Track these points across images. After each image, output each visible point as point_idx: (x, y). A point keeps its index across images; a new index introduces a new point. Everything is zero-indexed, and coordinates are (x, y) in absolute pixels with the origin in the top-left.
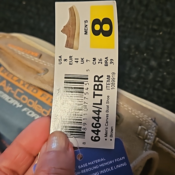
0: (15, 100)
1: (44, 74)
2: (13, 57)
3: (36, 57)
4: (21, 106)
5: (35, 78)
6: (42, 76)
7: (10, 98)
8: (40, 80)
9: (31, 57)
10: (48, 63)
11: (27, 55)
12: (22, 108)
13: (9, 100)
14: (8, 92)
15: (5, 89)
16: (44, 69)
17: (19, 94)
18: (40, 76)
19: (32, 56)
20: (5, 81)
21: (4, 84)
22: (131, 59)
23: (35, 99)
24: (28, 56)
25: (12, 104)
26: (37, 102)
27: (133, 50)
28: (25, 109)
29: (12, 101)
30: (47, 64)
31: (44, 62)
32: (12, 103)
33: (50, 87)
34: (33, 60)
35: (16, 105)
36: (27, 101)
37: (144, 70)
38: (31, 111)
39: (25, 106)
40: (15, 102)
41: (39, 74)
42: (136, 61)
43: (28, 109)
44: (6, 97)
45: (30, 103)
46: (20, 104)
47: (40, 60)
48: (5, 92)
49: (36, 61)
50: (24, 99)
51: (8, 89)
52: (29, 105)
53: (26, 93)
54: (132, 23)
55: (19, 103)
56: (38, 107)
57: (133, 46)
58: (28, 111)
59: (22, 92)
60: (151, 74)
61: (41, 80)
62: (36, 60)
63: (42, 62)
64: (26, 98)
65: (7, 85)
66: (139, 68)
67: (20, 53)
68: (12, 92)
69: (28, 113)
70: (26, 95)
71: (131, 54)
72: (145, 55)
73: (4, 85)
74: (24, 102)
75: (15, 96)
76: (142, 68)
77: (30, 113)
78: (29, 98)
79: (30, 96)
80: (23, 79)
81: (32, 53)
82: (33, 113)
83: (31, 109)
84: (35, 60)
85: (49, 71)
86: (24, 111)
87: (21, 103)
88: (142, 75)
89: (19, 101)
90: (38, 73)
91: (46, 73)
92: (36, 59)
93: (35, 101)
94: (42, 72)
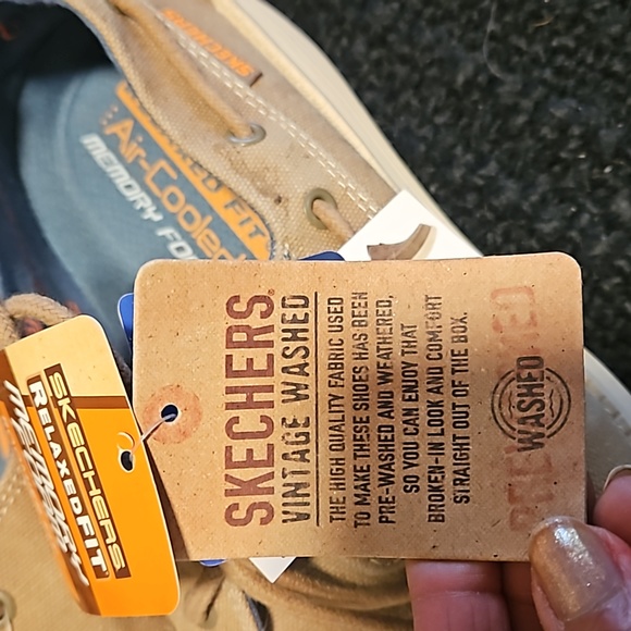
0: (143, 195)
1: (249, 144)
2: (169, 60)
3: (241, 78)
4: (158, 218)
5: (217, 148)
6: (239, 149)
7: (132, 182)
8: (230, 160)
9: (226, 73)
10: (273, 111)
11: (216, 64)
12: (160, 224)
13: (129, 187)
14: (130, 160)
15: (123, 150)
16: (254, 127)
17: (163, 180)
18: (234, 145)
19: (230, 69)
20: (129, 124)
21: (124, 130)
22: (557, 168)
23: (206, 209)
24: (216, 69)
25: (134, 201)
26: (209, 219)
27: (573, 145)
28: (167, 232)
29: (136, 195)
30: (268, 113)
31: (260, 101)
32: (132, 199)
33: (253, 191)
34: (229, 85)
35: (142, 210)
36: (180, 208)
37: (585, 218)
38: (183, 244)
39: (170, 220)
40: (142, 199)
41: (234, 140)
42: (570, 183)
43: (177, 236)
44: (121, 177)
45: (189, 218)
46: (156, 211)
47: (250, 93)
48: (121, 158)
49: (238, 93)
50: (173, 199)
51: (132, 151)
52: (184, 224)
53: (184, 183)
54: (599, 52)
55: (154, 208)
56: (208, 236)
57: (576, 131)
58: (175, 239)
59: (173, 175)
60: (604, 238)
61: (233, 158)
62: (239, 88)
63: (254, 100)
64: (181, 197)
65: (132, 137)
66: (573, 209)
67: (194, 49)
68: (144, 164)
69: (172, 247)
70: (182, 189)
71: (563, 155)
72: (608, 170)
73: (124, 137)
74: (171, 208)
75: (148, 180)
76: (581, 209)
77: (180, 249)
78: (188, 201)
79: (194, 197)
80: (180, 142)
81: (234, 62)
82: (189, 251)
83: (186, 236)
84: (234, 85)
85: (267, 138)
86: (164, 236)
87: (160, 209)
88: (574, 234)
89: (155, 200)
90: (231, 133)
91: (254, 143)
92: (240, 85)
93: (203, 216)
94: (245, 133)
